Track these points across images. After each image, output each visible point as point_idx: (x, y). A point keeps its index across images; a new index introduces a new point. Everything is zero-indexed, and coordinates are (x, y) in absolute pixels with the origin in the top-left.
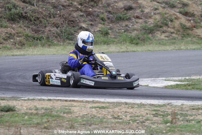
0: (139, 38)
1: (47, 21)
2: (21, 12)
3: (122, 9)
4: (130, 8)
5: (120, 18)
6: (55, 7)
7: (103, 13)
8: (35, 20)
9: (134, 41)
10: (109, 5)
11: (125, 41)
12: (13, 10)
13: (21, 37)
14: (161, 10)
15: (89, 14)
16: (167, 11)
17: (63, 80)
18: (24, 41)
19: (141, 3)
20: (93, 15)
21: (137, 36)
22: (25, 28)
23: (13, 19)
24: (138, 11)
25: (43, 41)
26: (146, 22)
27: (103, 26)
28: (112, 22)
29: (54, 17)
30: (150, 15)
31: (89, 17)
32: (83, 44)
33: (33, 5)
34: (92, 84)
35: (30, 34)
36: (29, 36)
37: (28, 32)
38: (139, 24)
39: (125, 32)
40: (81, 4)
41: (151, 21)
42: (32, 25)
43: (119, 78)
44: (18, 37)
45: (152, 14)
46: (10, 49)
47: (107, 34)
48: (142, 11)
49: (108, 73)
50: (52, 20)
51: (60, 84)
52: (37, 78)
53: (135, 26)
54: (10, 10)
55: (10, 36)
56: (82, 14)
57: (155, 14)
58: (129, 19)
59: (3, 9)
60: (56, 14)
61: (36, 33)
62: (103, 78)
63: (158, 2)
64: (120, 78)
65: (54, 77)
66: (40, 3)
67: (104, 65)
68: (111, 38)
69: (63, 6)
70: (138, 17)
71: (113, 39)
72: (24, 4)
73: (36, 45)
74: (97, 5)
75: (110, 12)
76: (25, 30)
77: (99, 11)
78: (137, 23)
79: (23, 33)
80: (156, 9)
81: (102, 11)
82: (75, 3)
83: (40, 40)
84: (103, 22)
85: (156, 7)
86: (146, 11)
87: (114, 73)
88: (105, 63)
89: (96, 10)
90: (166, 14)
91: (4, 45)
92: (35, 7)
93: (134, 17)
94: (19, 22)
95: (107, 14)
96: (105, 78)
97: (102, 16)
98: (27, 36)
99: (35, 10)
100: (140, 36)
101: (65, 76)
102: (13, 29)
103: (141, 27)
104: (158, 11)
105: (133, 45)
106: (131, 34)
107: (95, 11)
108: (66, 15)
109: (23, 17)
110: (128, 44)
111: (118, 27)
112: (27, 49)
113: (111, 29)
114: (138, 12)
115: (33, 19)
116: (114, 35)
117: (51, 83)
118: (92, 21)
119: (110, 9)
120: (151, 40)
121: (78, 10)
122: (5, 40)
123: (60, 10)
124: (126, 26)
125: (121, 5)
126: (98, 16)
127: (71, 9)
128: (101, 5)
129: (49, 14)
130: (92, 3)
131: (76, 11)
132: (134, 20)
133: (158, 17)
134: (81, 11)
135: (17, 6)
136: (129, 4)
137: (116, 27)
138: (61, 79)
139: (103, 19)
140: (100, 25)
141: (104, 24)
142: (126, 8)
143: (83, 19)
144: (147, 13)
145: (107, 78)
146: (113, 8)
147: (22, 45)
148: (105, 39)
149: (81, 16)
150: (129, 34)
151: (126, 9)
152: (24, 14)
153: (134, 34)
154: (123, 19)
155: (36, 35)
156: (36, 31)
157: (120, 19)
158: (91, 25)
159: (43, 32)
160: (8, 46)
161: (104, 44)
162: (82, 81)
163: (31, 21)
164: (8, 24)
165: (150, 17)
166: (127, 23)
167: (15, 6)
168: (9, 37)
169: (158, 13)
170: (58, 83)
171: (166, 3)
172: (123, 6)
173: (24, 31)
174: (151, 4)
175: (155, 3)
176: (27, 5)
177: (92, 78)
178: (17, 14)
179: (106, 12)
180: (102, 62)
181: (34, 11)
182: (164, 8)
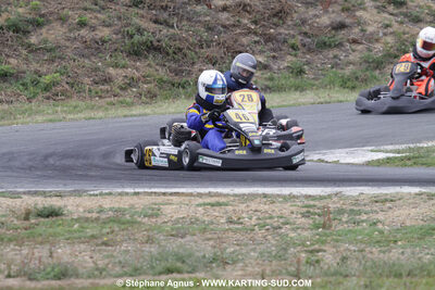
0: (357, 78)
1: (196, 53)
2: (152, 39)
3: (326, 27)
4: (342, 26)
5: (325, 43)
6: (209, 29)
7: (294, 36)
8: (174, 53)
9: (349, 84)
10: (304, 22)
11: (332, 83)
12: (137, 38)
13: (150, 82)
14: (396, 26)
15: (269, 39)
16: (407, 29)
17: (172, 158)
18: (156, 90)
19: (361, 16)
20: (277, 41)
21: (355, 73)
22: (158, 67)
23: (136, 53)
24: (356, 30)
25: (189, 90)
26: (369, 50)
27: (294, 59)
28: (310, 51)
29: (209, 47)
30: (376, 37)
31: (270, 44)
32: (207, 93)
33: (172, 27)
34: (218, 163)
35: (165, 78)
36: (165, 82)
37: (163, 73)
38: (357, 54)
39: (332, 67)
40: (255, 22)
41: (379, 46)
42: (169, 61)
43: (266, 151)
44: (144, 83)
45: (381, 34)
46: (130, 105)
47: (301, 72)
48: (362, 30)
49: (248, 142)
50: (206, 52)
51: (167, 165)
52: (132, 156)
53: (351, 57)
54: (132, 37)
55: (131, 83)
56: (257, 39)
57: (385, 34)
58: (340, 45)
59: (120, 36)
60: (212, 41)
61: (176, 75)
62: (237, 152)
63: (391, 14)
64: (269, 151)
65: (157, 153)
66: (185, 23)
67: (240, 129)
68: (308, 78)
69: (224, 26)
70: (355, 41)
71: (312, 82)
72: (156, 26)
73: (177, 96)
74: (284, 23)
75: (306, 34)
76: (157, 70)
77: (287, 32)
78: (354, 51)
79: (153, 76)
80: (387, 26)
81: (292, 32)
82: (246, 21)
83: (184, 87)
84: (294, 52)
85: (387, 22)
86: (370, 29)
87: (257, 142)
88: (241, 125)
89: (282, 31)
90: (404, 34)
91: (121, 99)
92: (177, 31)
93: (348, 40)
94: (146, 58)
95: (300, 38)
96: (241, 152)
97: (292, 41)
98: (161, 81)
99: (174, 35)
100: (359, 74)
101: (174, 151)
102: (137, 69)
103: (361, 58)
104: (390, 30)
105: (347, 90)
106: (343, 71)
107: (280, 34)
108: (230, 42)
109: (153, 48)
110: (337, 89)
111: (321, 59)
112: (160, 103)
113: (308, 63)
114: (355, 32)
115: (171, 51)
116: (314, 74)
117: (153, 163)
118: (275, 51)
119: (306, 29)
120: (378, 80)
121: (249, 32)
122: (122, 89)
123: (219, 33)
124: (335, 57)
125: (325, 20)
126: (285, 41)
127: (238, 31)
128: (290, 23)
129: (200, 41)
130: (275, 20)
131: (246, 34)
132: (348, 46)
133: (390, 39)
134: (255, 33)
135: (144, 30)
136: (339, 19)
137: (318, 59)
138: (168, 156)
139: (293, 47)
140: (288, 56)
141: (295, 56)
142: (334, 25)
143: (259, 48)
144: (371, 34)
145: (245, 152)
146: (311, 26)
147: (152, 96)
148: (298, 81)
149: (255, 42)
150: (339, 71)
151: (334, 28)
152: (156, 44)
153: (348, 71)
154: (330, 46)
155: (177, 79)
156: (177, 72)
157: (324, 45)
158: (274, 57)
159: (189, 73)
160: (128, 99)
161: (296, 90)
162: (200, 160)
163: (168, 54)
164: (127, 61)
165: (377, 40)
166: (336, 52)
167: (140, 31)
168: (129, 84)
169: (391, 33)
170: (164, 163)
171: (406, 15)
172: (328, 22)
173: (155, 73)
174: (377, 18)
175: (386, 15)
176: (161, 27)
177: (218, 154)
178: (144, 43)
179: (300, 34)
180: (236, 124)
181: (173, 38)
182: (402, 23)
